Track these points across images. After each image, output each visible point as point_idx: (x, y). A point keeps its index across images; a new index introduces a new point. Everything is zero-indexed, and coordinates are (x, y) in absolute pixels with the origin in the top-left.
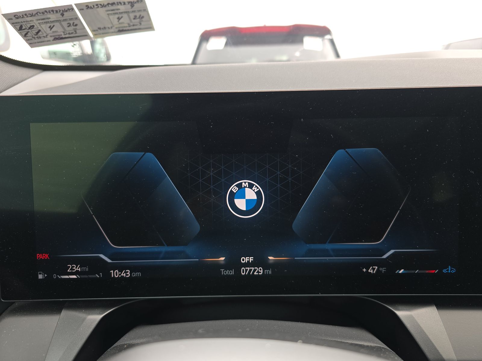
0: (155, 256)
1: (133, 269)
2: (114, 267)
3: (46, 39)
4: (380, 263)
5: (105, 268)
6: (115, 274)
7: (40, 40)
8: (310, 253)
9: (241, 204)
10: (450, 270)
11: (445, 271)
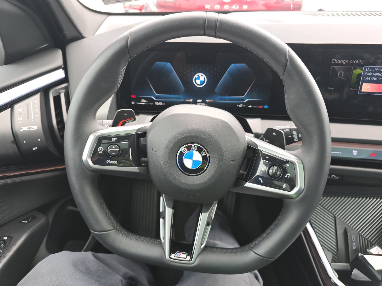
0: (170, 98)
1: (163, 102)
2: (156, 101)
3: (112, 2)
4: (243, 104)
5: (154, 101)
6: (157, 103)
7: (109, 2)
8: (220, 99)
9: (198, 82)
10: (266, 107)
11: (264, 107)
